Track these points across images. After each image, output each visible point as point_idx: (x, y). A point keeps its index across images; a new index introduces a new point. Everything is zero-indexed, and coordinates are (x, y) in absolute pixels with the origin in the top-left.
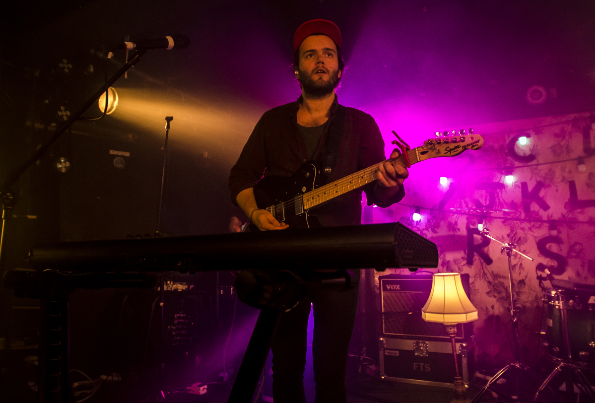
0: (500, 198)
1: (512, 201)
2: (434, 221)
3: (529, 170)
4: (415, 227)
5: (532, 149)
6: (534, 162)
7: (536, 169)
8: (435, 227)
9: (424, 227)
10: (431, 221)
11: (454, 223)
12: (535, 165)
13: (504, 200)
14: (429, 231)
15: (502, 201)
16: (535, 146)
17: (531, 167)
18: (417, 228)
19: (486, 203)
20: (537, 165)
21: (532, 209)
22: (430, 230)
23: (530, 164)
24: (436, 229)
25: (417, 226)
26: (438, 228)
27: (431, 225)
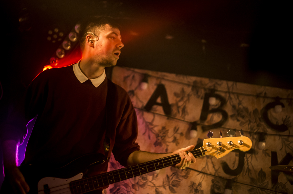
0: (249, 164)
1: (262, 170)
2: (174, 179)
3: (281, 140)
4: (150, 182)
5: (284, 119)
6: (286, 133)
7: (287, 140)
8: (174, 186)
9: (161, 184)
10: (171, 178)
11: (197, 184)
12: (286, 136)
13: (253, 167)
14: (165, 189)
15: (250, 167)
16: (288, 117)
17: (283, 137)
18: (153, 183)
19: (234, 167)
20: (289, 136)
21: (279, 181)
22: (167, 188)
23: (281, 133)
24: (175, 188)
25: (153, 181)
26: (177, 187)
27: (169, 182)
